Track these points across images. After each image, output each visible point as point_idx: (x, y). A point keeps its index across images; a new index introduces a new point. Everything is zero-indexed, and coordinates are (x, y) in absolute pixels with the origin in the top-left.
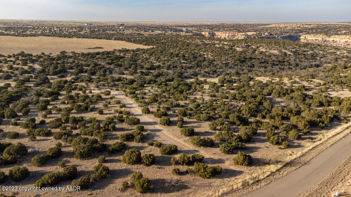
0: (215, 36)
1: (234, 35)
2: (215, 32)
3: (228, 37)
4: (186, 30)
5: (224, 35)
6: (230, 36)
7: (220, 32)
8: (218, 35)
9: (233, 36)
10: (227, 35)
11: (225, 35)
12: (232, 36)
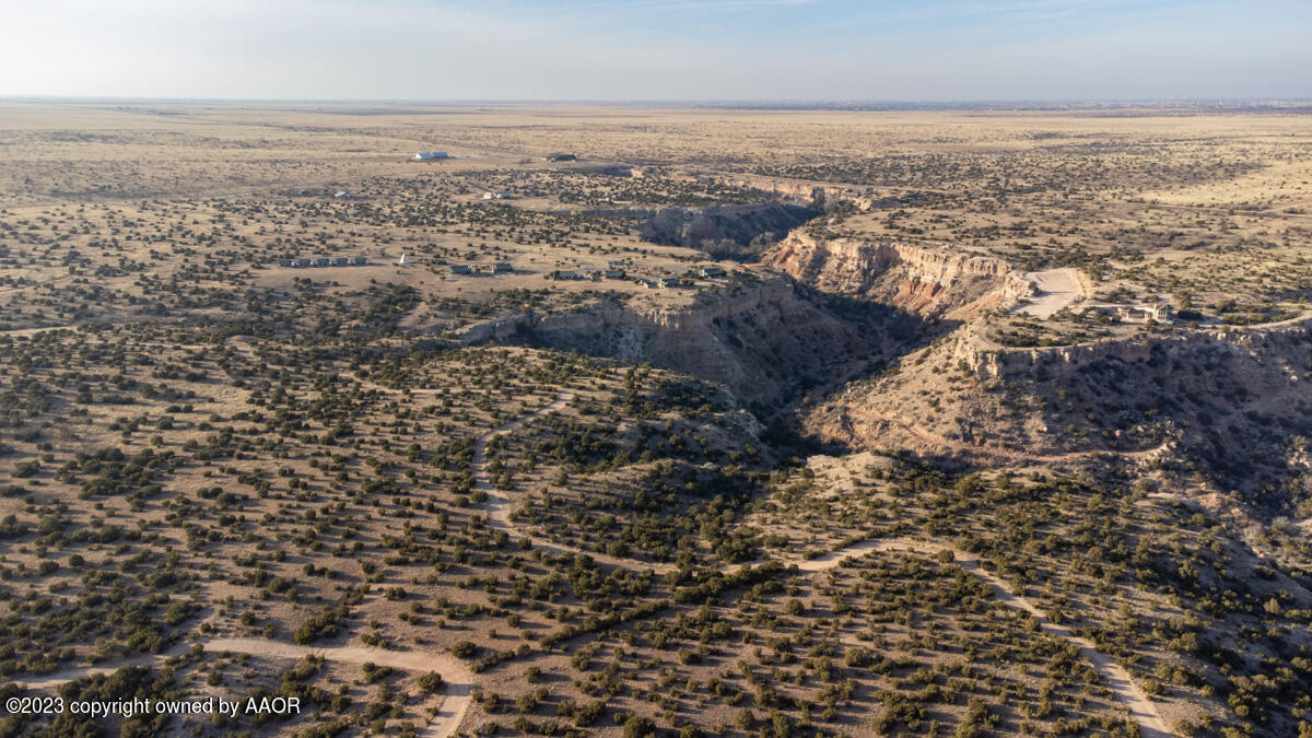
0: (895, 266)
1: (988, 277)
2: (899, 247)
3: (953, 283)
4: (813, 196)
5: (937, 267)
6: (965, 282)
7: (921, 251)
8: (910, 264)
9: (982, 278)
10: (952, 270)
11: (939, 272)
12: (976, 280)
